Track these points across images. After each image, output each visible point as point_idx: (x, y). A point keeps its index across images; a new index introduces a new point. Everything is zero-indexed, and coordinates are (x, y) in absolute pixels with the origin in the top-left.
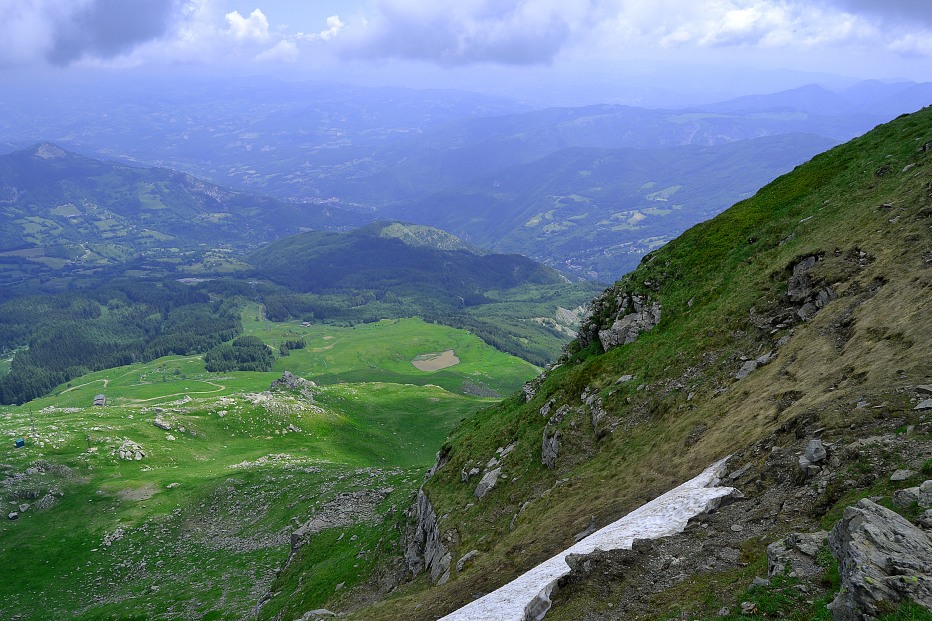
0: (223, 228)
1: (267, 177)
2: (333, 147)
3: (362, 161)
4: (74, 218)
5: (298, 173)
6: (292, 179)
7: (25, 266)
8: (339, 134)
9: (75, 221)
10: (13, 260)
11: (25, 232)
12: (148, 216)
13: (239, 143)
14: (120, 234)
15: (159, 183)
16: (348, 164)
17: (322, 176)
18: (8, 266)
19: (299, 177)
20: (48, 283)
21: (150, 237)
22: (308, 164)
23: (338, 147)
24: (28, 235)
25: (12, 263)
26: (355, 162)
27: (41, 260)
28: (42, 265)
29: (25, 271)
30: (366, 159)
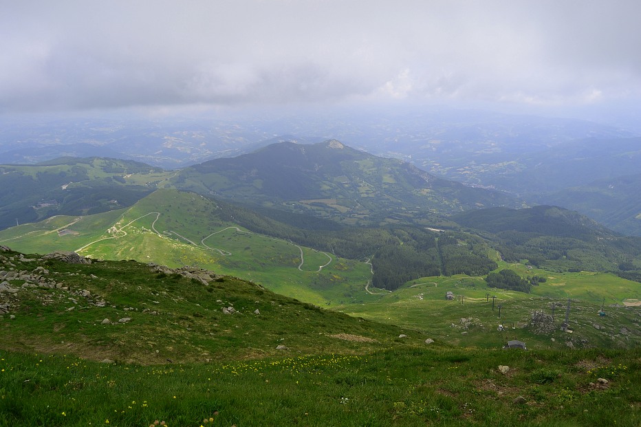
0: (429, 199)
1: (447, 168)
2: (488, 152)
3: (510, 163)
4: (346, 184)
5: (467, 168)
6: (462, 171)
7: (327, 209)
8: (493, 144)
9: (347, 186)
10: (321, 205)
11: (322, 189)
12: (387, 186)
13: (428, 146)
14: (370, 195)
15: (394, 168)
16: (501, 164)
17: (483, 171)
18: (318, 208)
19: (467, 170)
20: (344, 220)
21: (387, 199)
22: (473, 162)
23: (491, 152)
24: (323, 191)
25: (321, 206)
26: (505, 164)
27: (335, 206)
28: (335, 209)
29: (327, 212)
30: (512, 162)
